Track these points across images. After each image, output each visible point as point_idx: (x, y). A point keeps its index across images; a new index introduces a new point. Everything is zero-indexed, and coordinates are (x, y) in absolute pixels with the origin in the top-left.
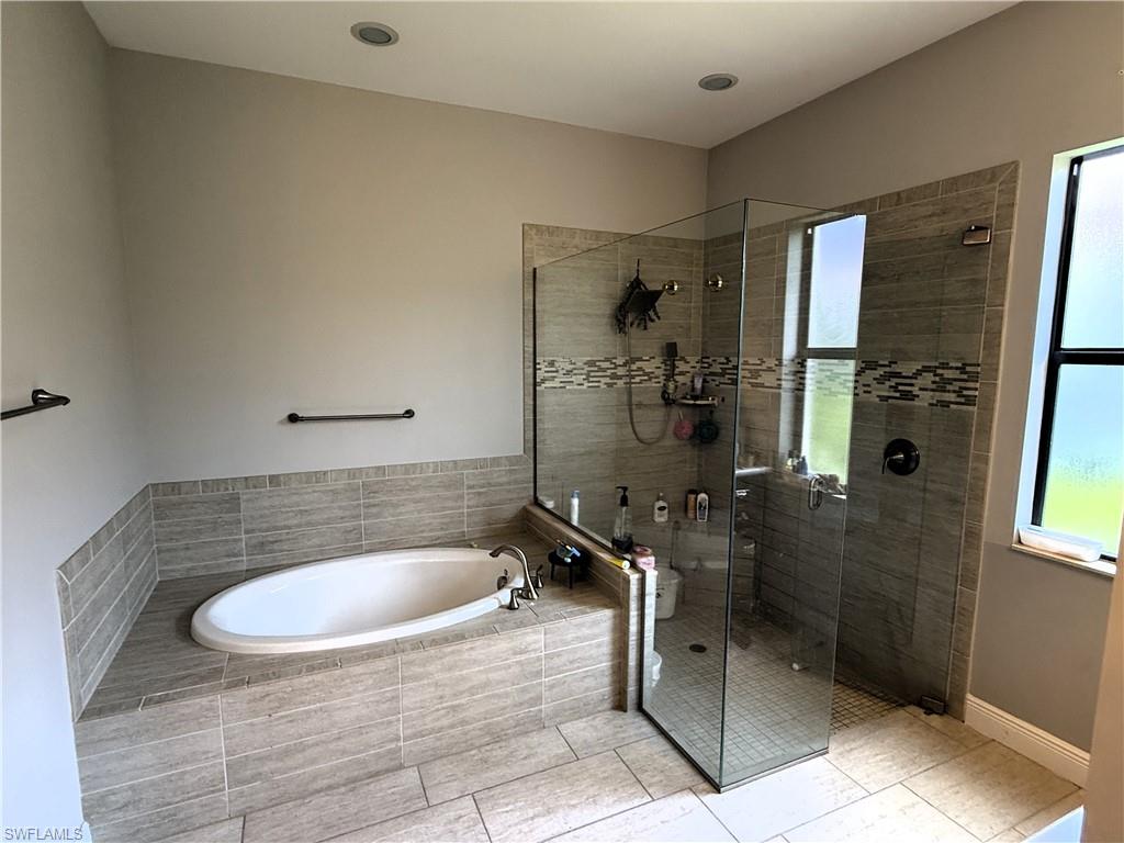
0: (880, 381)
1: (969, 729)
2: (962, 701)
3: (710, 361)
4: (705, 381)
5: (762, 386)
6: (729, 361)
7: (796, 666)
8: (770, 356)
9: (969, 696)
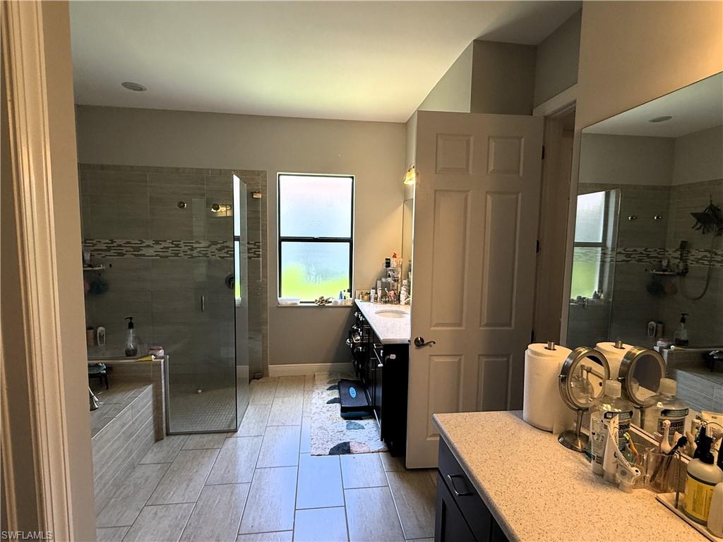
0: (220, 250)
1: (271, 377)
2: (267, 369)
3: (94, 242)
4: (91, 255)
5: (144, 255)
6: (113, 242)
7: (200, 391)
8: (148, 239)
9: (269, 366)
